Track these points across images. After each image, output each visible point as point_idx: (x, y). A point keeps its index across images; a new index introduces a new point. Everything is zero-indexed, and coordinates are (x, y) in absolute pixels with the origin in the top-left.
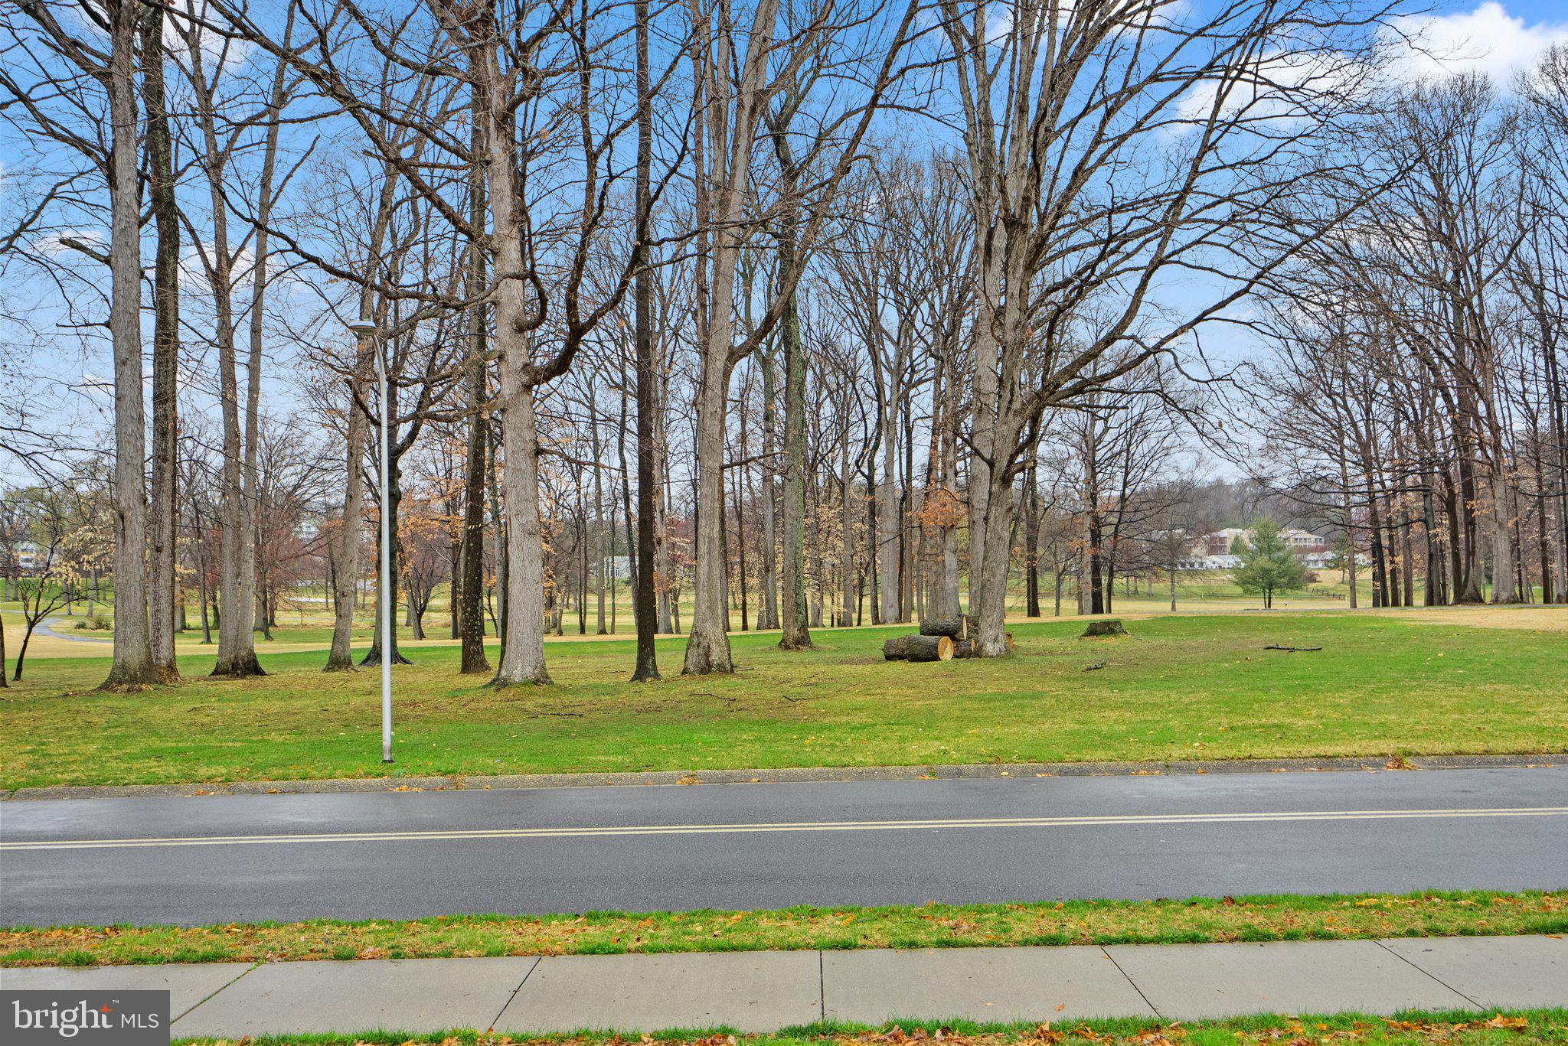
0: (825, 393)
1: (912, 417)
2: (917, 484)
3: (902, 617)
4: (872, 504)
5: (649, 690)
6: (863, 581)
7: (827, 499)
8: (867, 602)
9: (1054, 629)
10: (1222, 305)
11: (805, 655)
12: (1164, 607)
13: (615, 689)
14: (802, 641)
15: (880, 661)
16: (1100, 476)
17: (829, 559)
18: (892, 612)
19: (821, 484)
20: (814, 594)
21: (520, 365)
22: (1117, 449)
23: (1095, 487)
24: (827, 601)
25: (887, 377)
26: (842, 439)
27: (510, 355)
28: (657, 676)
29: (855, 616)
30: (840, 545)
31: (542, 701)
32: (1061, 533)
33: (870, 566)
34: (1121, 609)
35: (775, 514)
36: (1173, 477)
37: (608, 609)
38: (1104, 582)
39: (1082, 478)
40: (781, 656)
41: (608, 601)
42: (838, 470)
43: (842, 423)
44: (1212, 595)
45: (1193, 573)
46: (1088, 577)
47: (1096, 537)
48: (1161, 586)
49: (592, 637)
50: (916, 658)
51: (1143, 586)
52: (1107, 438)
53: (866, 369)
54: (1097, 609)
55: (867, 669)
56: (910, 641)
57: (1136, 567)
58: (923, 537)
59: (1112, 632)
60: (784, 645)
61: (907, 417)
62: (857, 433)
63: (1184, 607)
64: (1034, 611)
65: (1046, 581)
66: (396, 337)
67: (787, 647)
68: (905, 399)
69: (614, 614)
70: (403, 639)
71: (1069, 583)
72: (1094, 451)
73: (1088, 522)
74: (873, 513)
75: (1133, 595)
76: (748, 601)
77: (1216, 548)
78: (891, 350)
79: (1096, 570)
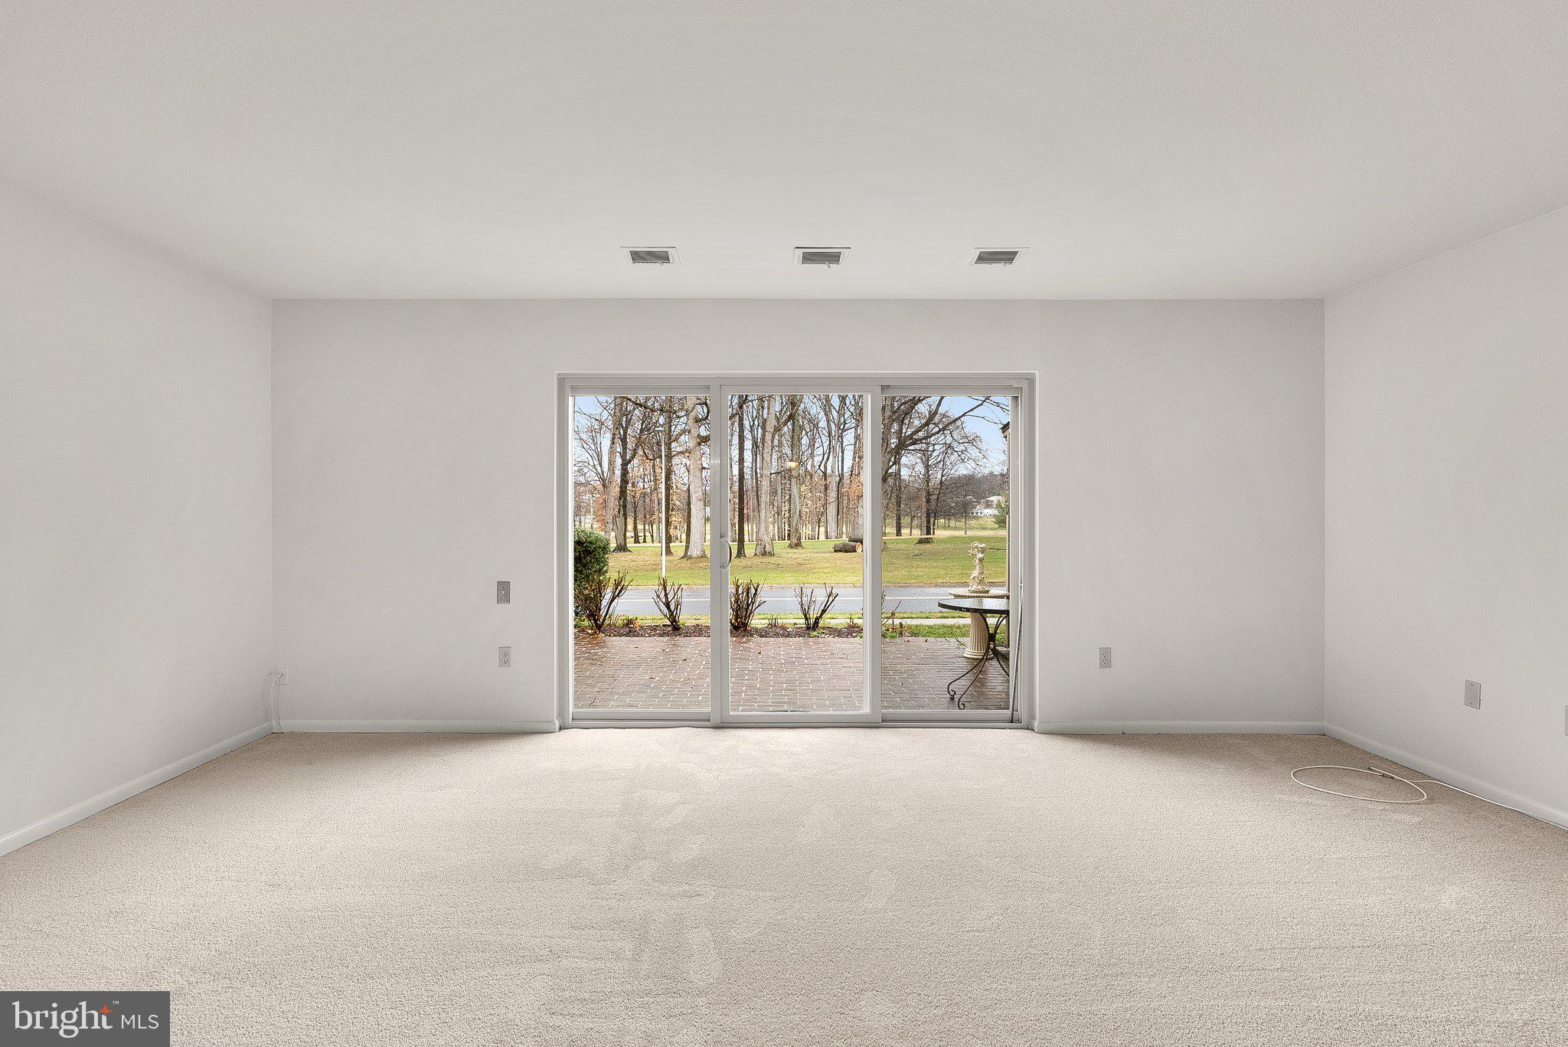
0: (804, 432)
1: (844, 445)
2: (847, 475)
3: (839, 536)
4: (826, 485)
5: (743, 561)
6: (819, 518)
8: (822, 529)
9: (906, 541)
10: (972, 410)
11: (800, 550)
12: (962, 533)
14: (798, 545)
15: (832, 553)
16: (930, 472)
18: (834, 534)
21: (696, 435)
22: (939, 459)
23: (929, 476)
25: (833, 426)
26: (812, 455)
27: (693, 431)
28: (745, 556)
29: (817, 536)
30: (809, 502)
31: (705, 564)
32: (914, 498)
33: (824, 513)
34: (940, 534)
36: (965, 472)
38: (932, 522)
39: (922, 473)
40: (790, 550)
42: (809, 468)
43: (812, 445)
44: (984, 528)
45: (976, 518)
46: (924, 519)
47: (928, 501)
48: (961, 524)
50: (847, 551)
51: (952, 523)
52: (935, 454)
53: (823, 424)
54: (928, 533)
55: (828, 555)
56: (845, 545)
57: (948, 515)
58: (849, 499)
59: (928, 542)
60: (790, 546)
61: (842, 444)
62: (820, 451)
63: (970, 533)
64: (899, 533)
65: (905, 520)
66: (627, 415)
67: (792, 547)
68: (841, 436)
71: (915, 522)
72: (928, 461)
73: (924, 494)
74: (826, 489)
75: (945, 528)
77: (988, 505)
78: (835, 414)
79: (928, 516)
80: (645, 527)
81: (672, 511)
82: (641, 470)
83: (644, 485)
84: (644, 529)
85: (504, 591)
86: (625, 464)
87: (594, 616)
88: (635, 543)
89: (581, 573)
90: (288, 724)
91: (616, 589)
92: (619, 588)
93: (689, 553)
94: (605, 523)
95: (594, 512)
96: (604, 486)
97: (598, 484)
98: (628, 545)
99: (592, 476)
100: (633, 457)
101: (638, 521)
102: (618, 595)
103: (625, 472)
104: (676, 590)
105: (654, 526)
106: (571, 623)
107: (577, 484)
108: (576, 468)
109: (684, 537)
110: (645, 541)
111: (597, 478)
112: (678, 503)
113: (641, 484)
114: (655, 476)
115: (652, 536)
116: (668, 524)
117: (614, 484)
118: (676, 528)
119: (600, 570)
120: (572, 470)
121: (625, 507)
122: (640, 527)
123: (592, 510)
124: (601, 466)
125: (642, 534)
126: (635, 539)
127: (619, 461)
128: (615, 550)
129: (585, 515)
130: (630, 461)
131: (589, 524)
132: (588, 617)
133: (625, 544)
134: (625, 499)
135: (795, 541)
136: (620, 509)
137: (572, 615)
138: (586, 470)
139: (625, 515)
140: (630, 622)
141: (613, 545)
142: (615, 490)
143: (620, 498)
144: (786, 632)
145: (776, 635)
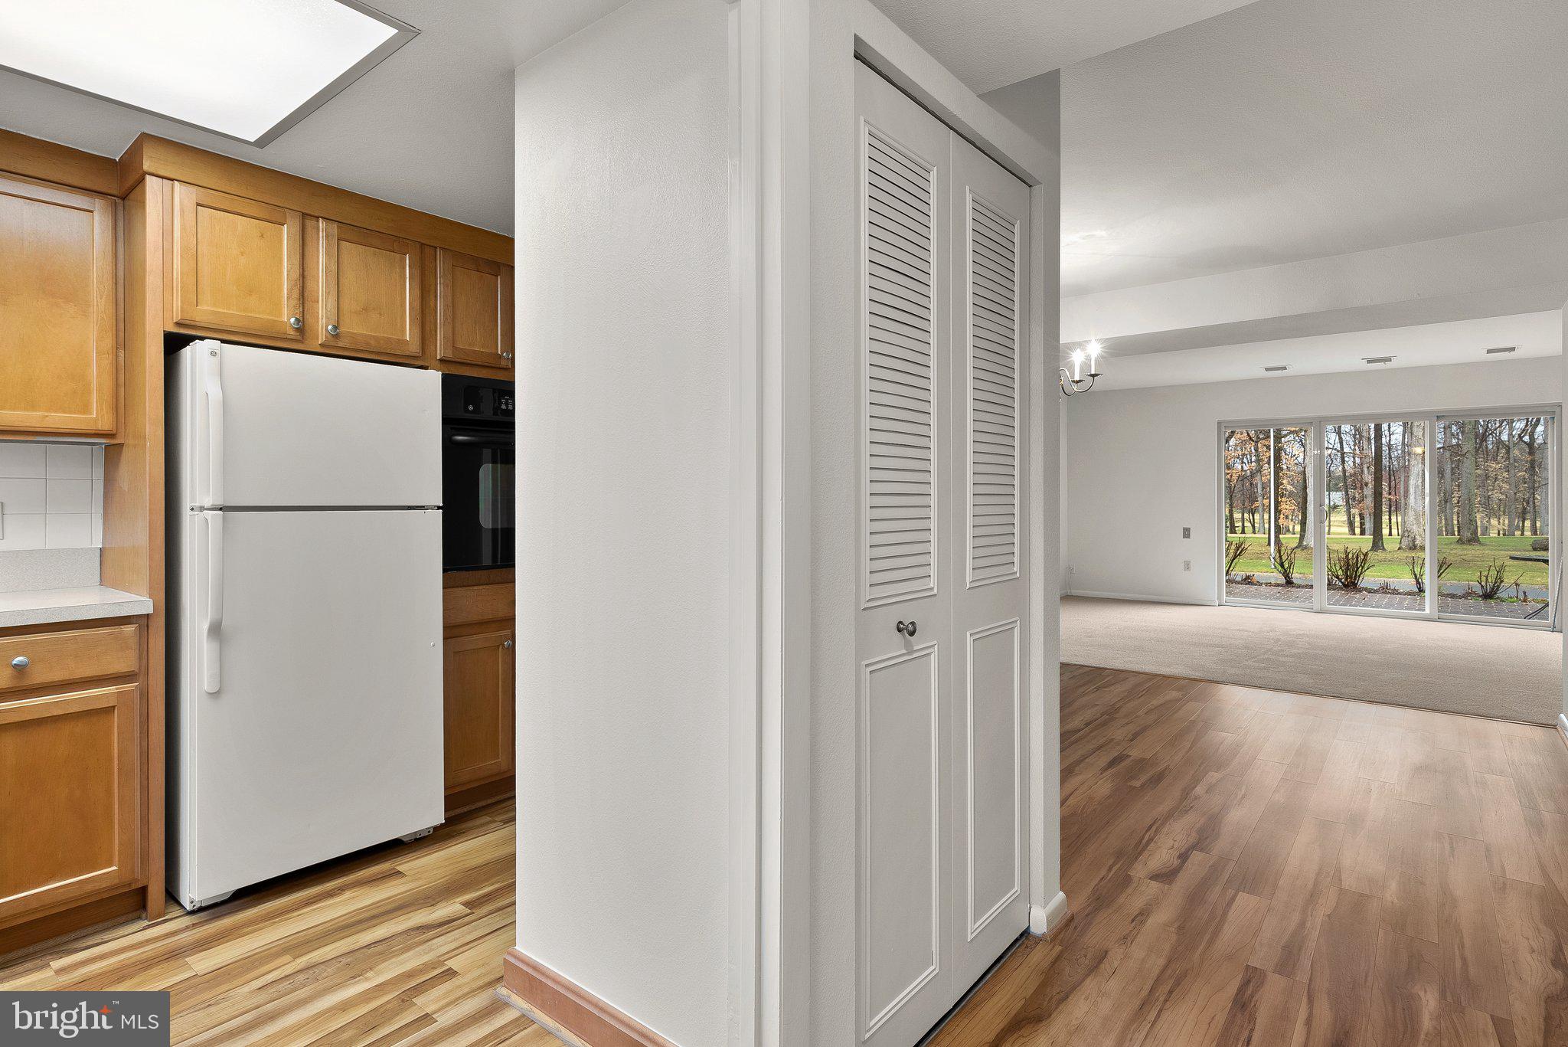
7: (1495, 458)
17: (1496, 496)
19: (1490, 447)
20: (1482, 518)
24: (1494, 522)
28: (1384, 549)
35: (1453, 469)
60: (1460, 541)
69: (1330, 526)
80: (1243, 515)
81: (1282, 497)
85: (1187, 533)
90: (1075, 592)
91: (1238, 551)
92: (1240, 550)
93: (1305, 543)
101: (1234, 509)
102: (1238, 555)
104: (1289, 553)
105: (1257, 516)
109: (1298, 528)
110: (1243, 532)
112: (1289, 487)
114: (1257, 456)
115: (1253, 526)
116: (1278, 511)
118: (1287, 517)
122: (1237, 515)
125: (1240, 524)
135: (1467, 535)
140: (1248, 577)
144: (1395, 592)
145: (1386, 593)
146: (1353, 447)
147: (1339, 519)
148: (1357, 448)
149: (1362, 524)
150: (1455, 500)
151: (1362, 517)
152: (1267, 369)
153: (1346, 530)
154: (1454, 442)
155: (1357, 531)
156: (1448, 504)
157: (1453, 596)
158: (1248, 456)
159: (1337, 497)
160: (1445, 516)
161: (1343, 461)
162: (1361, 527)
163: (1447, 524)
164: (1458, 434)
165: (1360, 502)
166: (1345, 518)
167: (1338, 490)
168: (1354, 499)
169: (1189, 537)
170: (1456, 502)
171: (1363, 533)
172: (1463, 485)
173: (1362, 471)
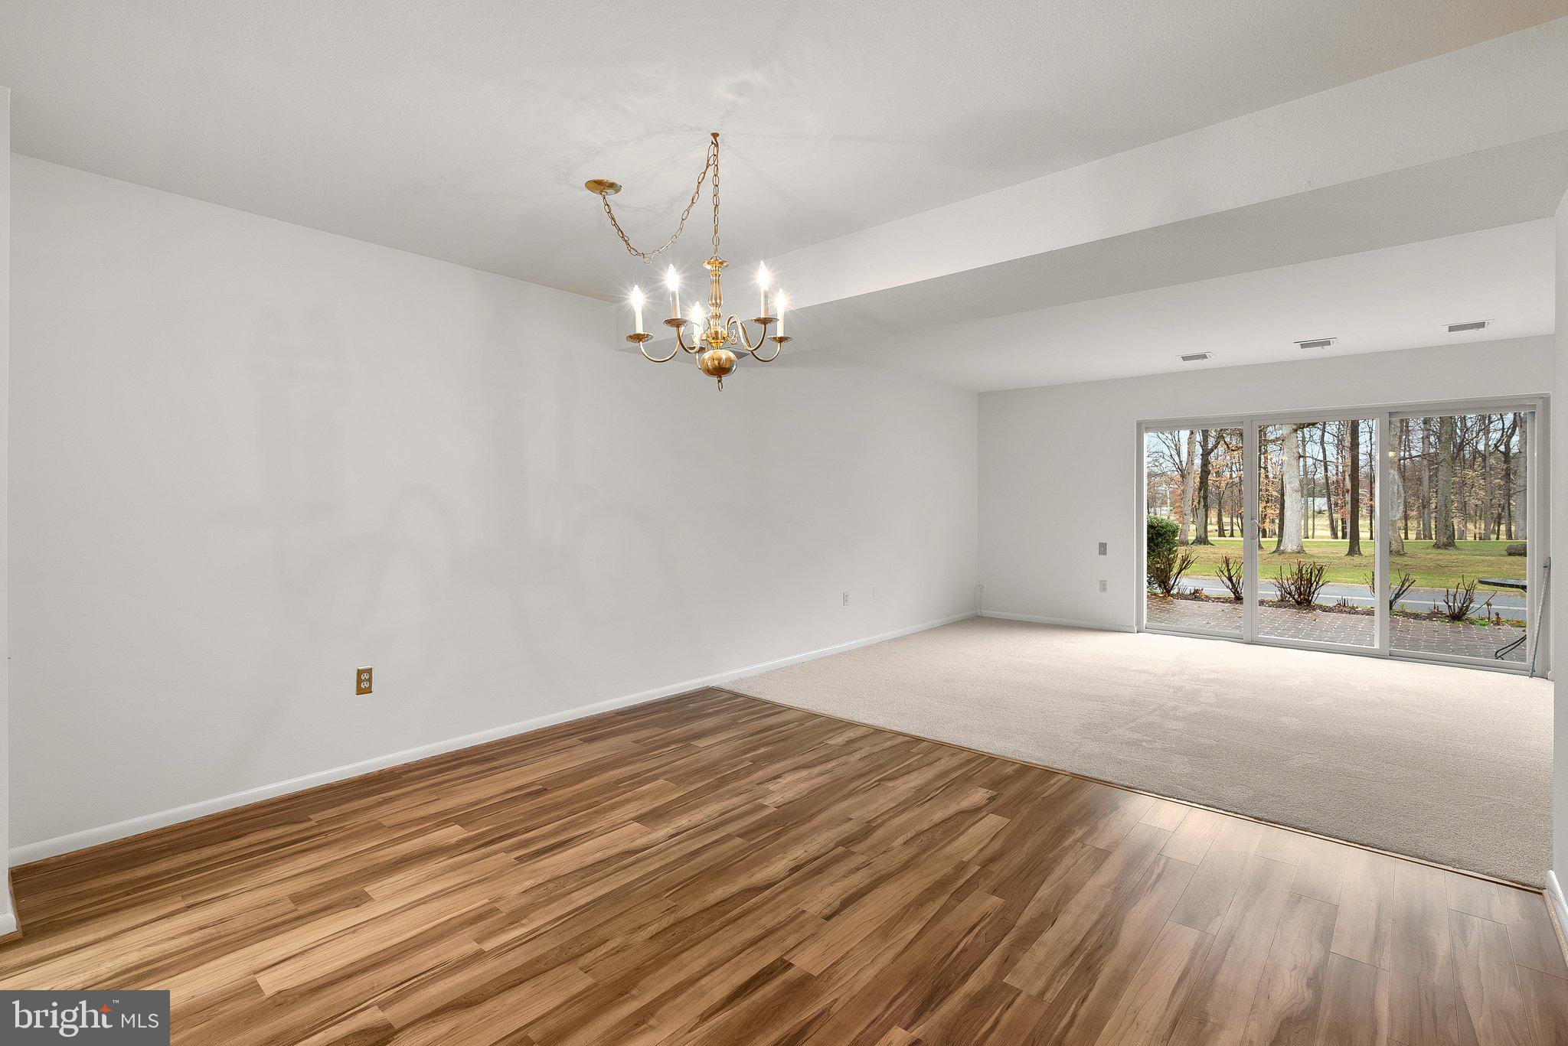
7: (1472, 467)
13: (1340, 558)
14: (1450, 546)
15: (1504, 555)
17: (1473, 501)
19: (1467, 456)
20: (1459, 522)
24: (1470, 526)
28: (1360, 554)
35: (1430, 477)
37: (1310, 527)
40: (1434, 552)
41: (1310, 522)
49: (1310, 540)
60: (1437, 546)
67: (1439, 547)
69: (1314, 529)
70: (1211, 536)
76: (1409, 524)
80: (1232, 520)
82: (1228, 458)
83: (1231, 475)
84: (1232, 523)
85: (1103, 548)
86: (1206, 454)
87: (1164, 583)
88: (1220, 536)
89: (1154, 551)
90: (986, 613)
91: (1184, 563)
92: (1186, 563)
93: (1282, 548)
94: (1182, 514)
95: (1171, 503)
96: (1183, 476)
97: (1176, 475)
98: (1209, 538)
99: (1168, 466)
100: (1216, 447)
101: (1223, 513)
102: (1184, 568)
103: (1205, 463)
106: (1145, 590)
107: (1150, 475)
108: (1150, 459)
109: (1278, 530)
111: (1174, 469)
112: (1274, 494)
113: (1228, 474)
117: (1192, 476)
119: (1170, 549)
120: (1146, 460)
121: (1205, 498)
123: (1169, 501)
124: (1179, 456)
126: (1220, 533)
127: (1199, 450)
128: (1194, 542)
129: (1161, 507)
130: (1212, 450)
131: (1165, 514)
132: (1160, 586)
133: (1206, 537)
134: (1206, 490)
135: (1444, 539)
136: (1199, 501)
137: (1146, 584)
138: (1161, 460)
139: (1206, 507)
140: (1196, 591)
141: (1192, 538)
142: (1194, 481)
143: (1200, 490)
144: (1353, 611)
145: (1341, 612)
146: (1335, 456)
147: (1323, 522)
148: (1339, 457)
149: (1344, 528)
150: (1433, 506)
151: (1344, 522)
152: (1185, 358)
153: (1328, 533)
154: (1432, 450)
155: (1340, 534)
156: (1426, 510)
157: (1416, 616)
158: (1237, 465)
159: (1321, 503)
160: (1423, 521)
161: (1326, 470)
162: (1343, 531)
163: (1424, 530)
164: (1436, 443)
165: (1342, 507)
166: (1328, 522)
167: (1322, 496)
168: (1336, 504)
169: (1105, 554)
170: (1434, 507)
171: (1344, 537)
172: (1439, 491)
173: (1344, 479)
